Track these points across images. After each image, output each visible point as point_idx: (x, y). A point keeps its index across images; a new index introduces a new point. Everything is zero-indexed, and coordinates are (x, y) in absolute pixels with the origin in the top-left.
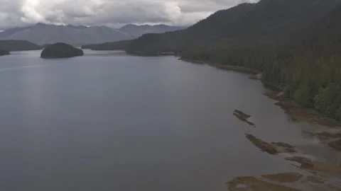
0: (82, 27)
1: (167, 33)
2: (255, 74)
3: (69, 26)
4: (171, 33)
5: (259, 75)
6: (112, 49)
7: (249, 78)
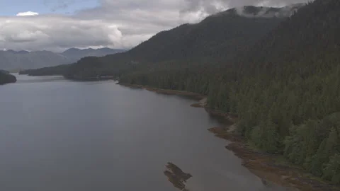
0: (22, 52)
1: (107, 56)
2: (199, 99)
3: (10, 51)
4: (111, 55)
5: (203, 102)
6: (51, 74)
7: (192, 106)
